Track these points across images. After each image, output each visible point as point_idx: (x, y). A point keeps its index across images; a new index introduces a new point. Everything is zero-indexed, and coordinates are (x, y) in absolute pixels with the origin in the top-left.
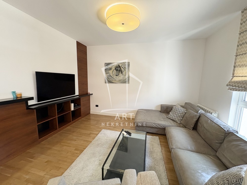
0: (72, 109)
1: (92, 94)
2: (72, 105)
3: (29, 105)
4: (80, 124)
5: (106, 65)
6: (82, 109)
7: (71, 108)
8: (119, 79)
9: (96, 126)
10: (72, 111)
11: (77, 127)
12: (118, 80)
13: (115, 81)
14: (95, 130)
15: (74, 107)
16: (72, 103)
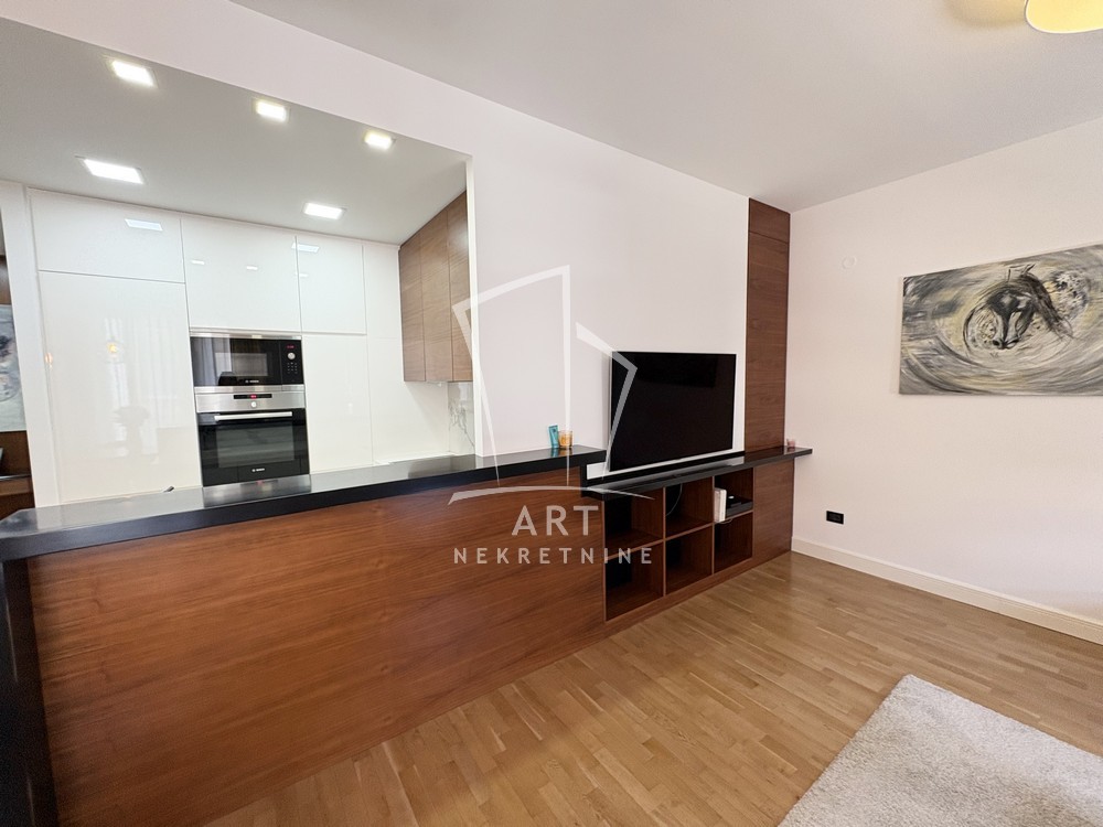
0: (720, 514)
1: (810, 452)
2: (721, 497)
3: (589, 478)
4: (750, 593)
5: (910, 288)
6: (756, 520)
7: (716, 508)
8: (1024, 367)
9: (850, 634)
10: (719, 526)
11: (741, 611)
12: (1009, 374)
13: (986, 380)
14: (855, 664)
15: (727, 508)
16: (720, 485)
